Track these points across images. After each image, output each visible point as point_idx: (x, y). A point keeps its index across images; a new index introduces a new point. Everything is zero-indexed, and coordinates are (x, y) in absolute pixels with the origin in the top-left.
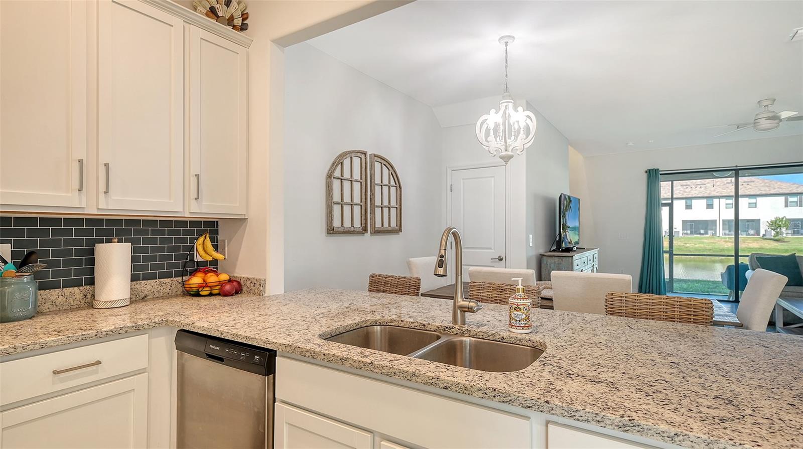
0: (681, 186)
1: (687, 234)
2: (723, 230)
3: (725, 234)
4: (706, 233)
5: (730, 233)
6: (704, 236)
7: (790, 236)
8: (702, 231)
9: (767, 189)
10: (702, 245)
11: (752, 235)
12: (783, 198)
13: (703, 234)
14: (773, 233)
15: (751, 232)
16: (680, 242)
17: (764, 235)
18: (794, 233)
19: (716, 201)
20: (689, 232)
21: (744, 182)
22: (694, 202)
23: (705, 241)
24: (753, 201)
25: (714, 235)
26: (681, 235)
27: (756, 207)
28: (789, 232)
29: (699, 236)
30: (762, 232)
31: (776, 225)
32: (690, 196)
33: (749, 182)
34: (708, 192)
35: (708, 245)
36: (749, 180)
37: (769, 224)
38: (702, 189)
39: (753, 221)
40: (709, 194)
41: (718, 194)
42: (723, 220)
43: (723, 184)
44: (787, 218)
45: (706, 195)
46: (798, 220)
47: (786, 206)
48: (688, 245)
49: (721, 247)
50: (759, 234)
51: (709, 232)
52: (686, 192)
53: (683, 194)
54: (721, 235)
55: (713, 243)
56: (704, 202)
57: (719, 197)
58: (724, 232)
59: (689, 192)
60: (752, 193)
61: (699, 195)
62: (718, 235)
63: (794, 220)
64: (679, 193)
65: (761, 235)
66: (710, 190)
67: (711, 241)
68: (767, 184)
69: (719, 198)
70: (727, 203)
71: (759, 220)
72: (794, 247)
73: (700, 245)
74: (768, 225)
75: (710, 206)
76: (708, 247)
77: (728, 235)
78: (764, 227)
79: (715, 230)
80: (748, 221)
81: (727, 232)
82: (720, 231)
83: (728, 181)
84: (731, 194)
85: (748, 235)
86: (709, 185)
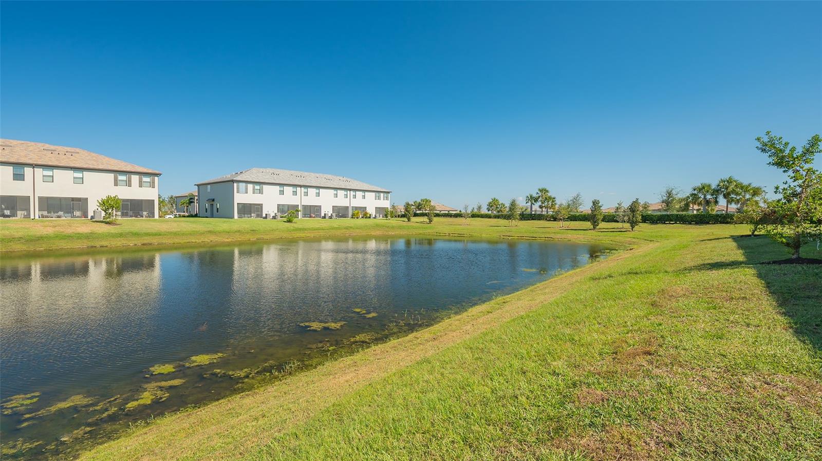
2: (39, 211)
3: (43, 216)
4: (13, 215)
5: (49, 215)
6: (11, 219)
7: (120, 218)
8: (7, 212)
9: (95, 163)
10: (7, 232)
11: (78, 217)
12: (111, 176)
13: (8, 216)
14: (103, 214)
15: (78, 213)
17: (92, 217)
18: (123, 215)
19: (28, 171)
21: (67, 152)
23: (11, 226)
24: (79, 175)
25: (28, 216)
27: (83, 183)
28: (119, 213)
30: (90, 214)
31: (108, 204)
33: (73, 152)
34: (16, 157)
35: (18, 232)
36: (72, 151)
37: (100, 203)
38: (6, 152)
39: (79, 200)
40: (18, 160)
41: (30, 162)
42: (40, 198)
43: (39, 150)
44: (119, 198)
45: (13, 161)
46: (128, 200)
47: (116, 184)
49: (38, 234)
50: (86, 216)
51: (19, 213)
54: (37, 217)
55: (25, 229)
56: (8, 170)
58: (41, 213)
60: (77, 166)
61: (2, 160)
62: (32, 217)
63: (124, 200)
65: (89, 218)
66: (19, 155)
67: (21, 226)
68: (94, 158)
69: (34, 167)
70: (44, 174)
71: (87, 199)
72: (128, 231)
73: (4, 232)
74: (99, 205)
75: (19, 177)
76: (17, 235)
77: (47, 217)
78: (92, 207)
79: (28, 210)
80: (73, 199)
81: (45, 213)
82: (35, 212)
83: (45, 148)
84: (50, 163)
85: (73, 216)
86: (18, 149)
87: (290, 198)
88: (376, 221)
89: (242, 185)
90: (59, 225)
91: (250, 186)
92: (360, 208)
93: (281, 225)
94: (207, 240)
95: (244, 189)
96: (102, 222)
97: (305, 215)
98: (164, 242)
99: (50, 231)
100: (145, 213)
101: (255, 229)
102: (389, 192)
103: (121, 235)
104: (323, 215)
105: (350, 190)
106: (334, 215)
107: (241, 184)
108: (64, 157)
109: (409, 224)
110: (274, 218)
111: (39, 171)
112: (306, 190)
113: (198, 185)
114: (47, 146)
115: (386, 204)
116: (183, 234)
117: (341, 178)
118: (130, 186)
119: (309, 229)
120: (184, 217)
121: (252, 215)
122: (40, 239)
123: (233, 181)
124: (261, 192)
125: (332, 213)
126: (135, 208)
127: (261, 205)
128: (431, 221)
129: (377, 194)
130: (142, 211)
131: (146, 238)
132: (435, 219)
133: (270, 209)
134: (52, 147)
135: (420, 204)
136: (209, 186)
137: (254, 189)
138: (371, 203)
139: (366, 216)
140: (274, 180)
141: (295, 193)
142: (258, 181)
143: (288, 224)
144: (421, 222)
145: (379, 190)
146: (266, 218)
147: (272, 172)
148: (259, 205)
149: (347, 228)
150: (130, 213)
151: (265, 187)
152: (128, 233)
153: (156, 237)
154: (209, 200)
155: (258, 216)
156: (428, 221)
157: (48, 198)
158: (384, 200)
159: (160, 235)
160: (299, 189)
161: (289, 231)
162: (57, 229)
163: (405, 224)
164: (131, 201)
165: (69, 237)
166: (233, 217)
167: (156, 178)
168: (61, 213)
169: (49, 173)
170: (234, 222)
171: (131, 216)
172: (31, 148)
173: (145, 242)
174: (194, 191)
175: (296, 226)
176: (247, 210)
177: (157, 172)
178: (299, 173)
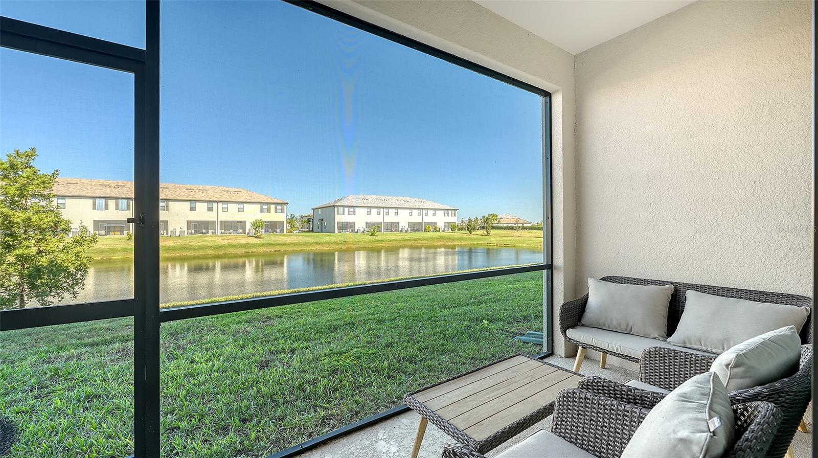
0: (186, 189)
1: (191, 233)
2: (220, 229)
3: (222, 233)
4: (207, 233)
6: (206, 235)
7: (263, 233)
8: (204, 231)
9: (250, 198)
10: (205, 243)
12: (259, 206)
13: (205, 233)
14: (254, 231)
15: (240, 231)
16: (186, 240)
17: (248, 233)
18: (266, 231)
19: (215, 205)
20: (193, 231)
21: (235, 192)
22: (198, 204)
23: (206, 239)
24: (241, 206)
25: (214, 233)
26: (186, 234)
27: (243, 211)
28: (263, 230)
29: (201, 234)
30: (247, 231)
31: (256, 225)
32: (194, 199)
33: (238, 192)
34: (209, 196)
35: (210, 243)
38: (204, 194)
39: (241, 222)
40: (210, 198)
41: (216, 200)
42: (221, 222)
43: (221, 191)
44: (263, 220)
45: (207, 199)
46: (268, 222)
47: (261, 212)
48: (192, 243)
49: (220, 244)
50: (245, 233)
51: (210, 231)
52: (190, 195)
53: (187, 197)
54: (219, 234)
55: (213, 241)
56: (205, 205)
57: (218, 202)
58: (221, 231)
59: (194, 195)
60: (240, 200)
61: (202, 199)
62: (217, 234)
63: (266, 222)
64: (184, 195)
66: (211, 196)
67: (212, 239)
68: (250, 195)
70: (223, 207)
71: (245, 221)
72: (267, 242)
73: (203, 243)
74: (251, 225)
75: (210, 209)
76: (210, 245)
77: (224, 233)
78: (248, 226)
79: (214, 229)
80: (238, 222)
81: (223, 231)
82: (218, 230)
84: (226, 200)
85: (238, 233)
86: (209, 191)
87: (375, 218)
88: (444, 234)
89: (341, 209)
90: (230, 239)
91: (346, 209)
92: (431, 223)
93: (368, 238)
94: (313, 248)
95: (342, 211)
96: (253, 236)
97: (387, 230)
98: (287, 249)
99: (225, 242)
100: (278, 230)
101: (347, 241)
102: (456, 210)
103: (263, 245)
104: (400, 229)
105: (423, 209)
106: (409, 229)
107: (339, 208)
108: (234, 195)
109: (471, 236)
110: (363, 232)
111: (220, 205)
112: (387, 211)
113: (313, 209)
114: (225, 189)
115: (453, 219)
116: (299, 245)
117: (417, 200)
118: (270, 212)
119: (386, 241)
120: (305, 232)
121: (348, 230)
122: (220, 247)
123: (334, 206)
124: (354, 213)
125: (407, 227)
126: (272, 227)
127: (354, 223)
128: (488, 234)
129: (446, 212)
130: (276, 228)
131: (277, 247)
132: (492, 232)
133: (360, 225)
134: (227, 189)
135: (487, 219)
136: (320, 210)
137: (349, 211)
138: (441, 220)
139: (436, 230)
140: (364, 204)
141: (379, 213)
142: (352, 205)
143: (371, 237)
144: (481, 235)
145: (447, 208)
146: (357, 232)
147: (363, 197)
148: (352, 223)
149: (416, 240)
150: (270, 230)
151: (357, 209)
152: (267, 244)
153: (283, 246)
154: (320, 220)
155: (352, 231)
156: (486, 233)
157: (225, 222)
158: (452, 216)
159: (286, 245)
160: (382, 210)
161: (370, 241)
162: (230, 241)
163: (466, 236)
164: (270, 222)
165: (235, 246)
166: (335, 233)
167: (285, 206)
168: (231, 231)
169: (225, 206)
170: (334, 236)
171: (270, 232)
172: (216, 190)
173: (276, 249)
174: (311, 213)
175: (377, 238)
176: (344, 227)
177: (286, 202)
178: (383, 198)
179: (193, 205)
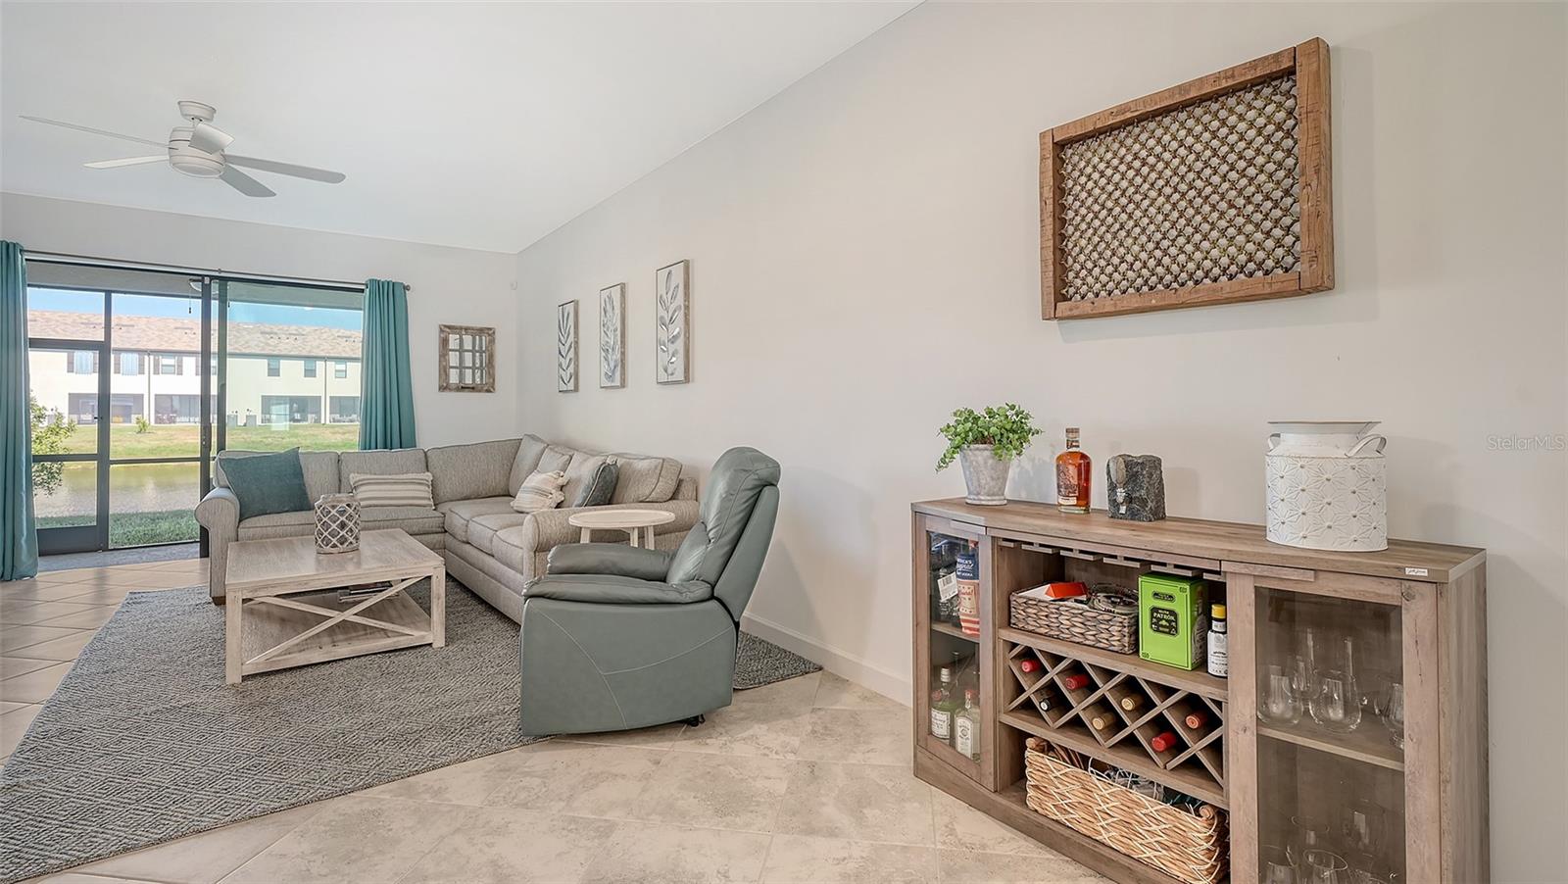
0: (262, 333)
1: (270, 420)
2: (331, 413)
3: (335, 420)
4: (304, 419)
5: (341, 419)
6: (301, 423)
8: (298, 416)
10: (294, 440)
13: (298, 421)
16: (256, 435)
19: (320, 364)
20: (273, 416)
22: (283, 362)
25: (318, 421)
26: (259, 422)
29: (291, 423)
32: (275, 353)
34: (308, 348)
35: (307, 439)
38: (298, 343)
40: (310, 352)
41: (322, 354)
42: (332, 398)
43: (333, 337)
45: (305, 353)
48: (271, 439)
49: (326, 442)
51: (310, 416)
52: (269, 345)
53: (263, 349)
54: (328, 422)
55: (315, 435)
56: (300, 365)
57: (325, 359)
58: (333, 416)
59: (275, 346)
61: (292, 353)
62: (323, 422)
64: (257, 345)
66: (311, 346)
67: (311, 432)
70: (334, 368)
75: (310, 373)
77: (339, 421)
79: (318, 413)
81: (337, 416)
82: (326, 416)
83: (340, 334)
84: (344, 355)
86: (310, 338)
90: (349, 432)
111: (331, 364)
134: (348, 333)
157: (340, 398)
169: (341, 367)
172: (325, 336)
179: (274, 364)
